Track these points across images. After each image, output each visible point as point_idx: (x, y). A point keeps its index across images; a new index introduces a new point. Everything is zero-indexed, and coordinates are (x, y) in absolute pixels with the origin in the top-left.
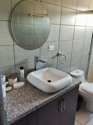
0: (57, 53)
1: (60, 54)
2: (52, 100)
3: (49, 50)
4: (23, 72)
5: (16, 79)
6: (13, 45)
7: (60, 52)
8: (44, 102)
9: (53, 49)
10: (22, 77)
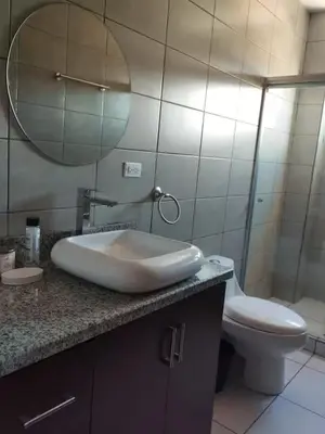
0: (150, 191)
1: (160, 195)
2: (142, 314)
3: (126, 175)
4: (38, 236)
5: (12, 256)
6: (9, 139)
7: (158, 189)
8: (117, 317)
9: (139, 175)
10: (31, 255)
